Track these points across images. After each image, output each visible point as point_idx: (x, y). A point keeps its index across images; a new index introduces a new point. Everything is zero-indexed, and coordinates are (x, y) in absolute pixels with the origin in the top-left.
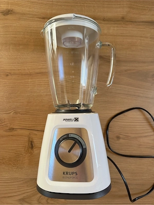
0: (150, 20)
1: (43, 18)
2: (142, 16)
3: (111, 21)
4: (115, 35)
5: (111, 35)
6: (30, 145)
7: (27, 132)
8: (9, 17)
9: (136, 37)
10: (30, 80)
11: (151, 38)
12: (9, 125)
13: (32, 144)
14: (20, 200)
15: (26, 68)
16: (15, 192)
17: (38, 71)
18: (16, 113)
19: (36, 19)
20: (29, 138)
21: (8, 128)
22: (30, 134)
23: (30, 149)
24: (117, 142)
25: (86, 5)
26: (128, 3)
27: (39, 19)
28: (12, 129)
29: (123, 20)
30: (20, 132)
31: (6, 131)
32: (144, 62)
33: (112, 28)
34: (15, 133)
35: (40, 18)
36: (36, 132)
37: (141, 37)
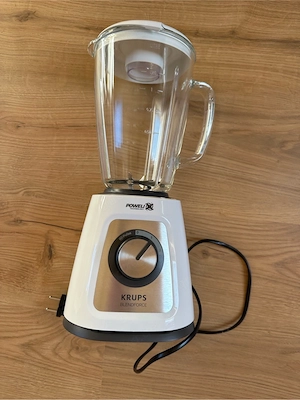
0: (286, 37)
1: (87, 28)
2: (270, 30)
3: (210, 37)
4: (214, 64)
5: (209, 64)
6: (47, 251)
7: (43, 229)
8: (28, 24)
9: (255, 68)
10: (55, 138)
11: (285, 72)
12: (15, 213)
13: (50, 251)
14: (23, 345)
15: (50, 116)
16: (16, 331)
17: (70, 122)
18: (28, 193)
19: (74, 30)
20: (47, 239)
21: (12, 219)
22: (48, 232)
23: (47, 259)
24: (203, 261)
25: (165, 6)
26: (246, 4)
27: (79, 30)
28: (18, 221)
29: (232, 36)
30: (31, 227)
31: (9, 224)
32: (267, 117)
33: (210, 50)
34: (23, 228)
35: (81, 28)
36: (59, 231)
37: (265, 69)
